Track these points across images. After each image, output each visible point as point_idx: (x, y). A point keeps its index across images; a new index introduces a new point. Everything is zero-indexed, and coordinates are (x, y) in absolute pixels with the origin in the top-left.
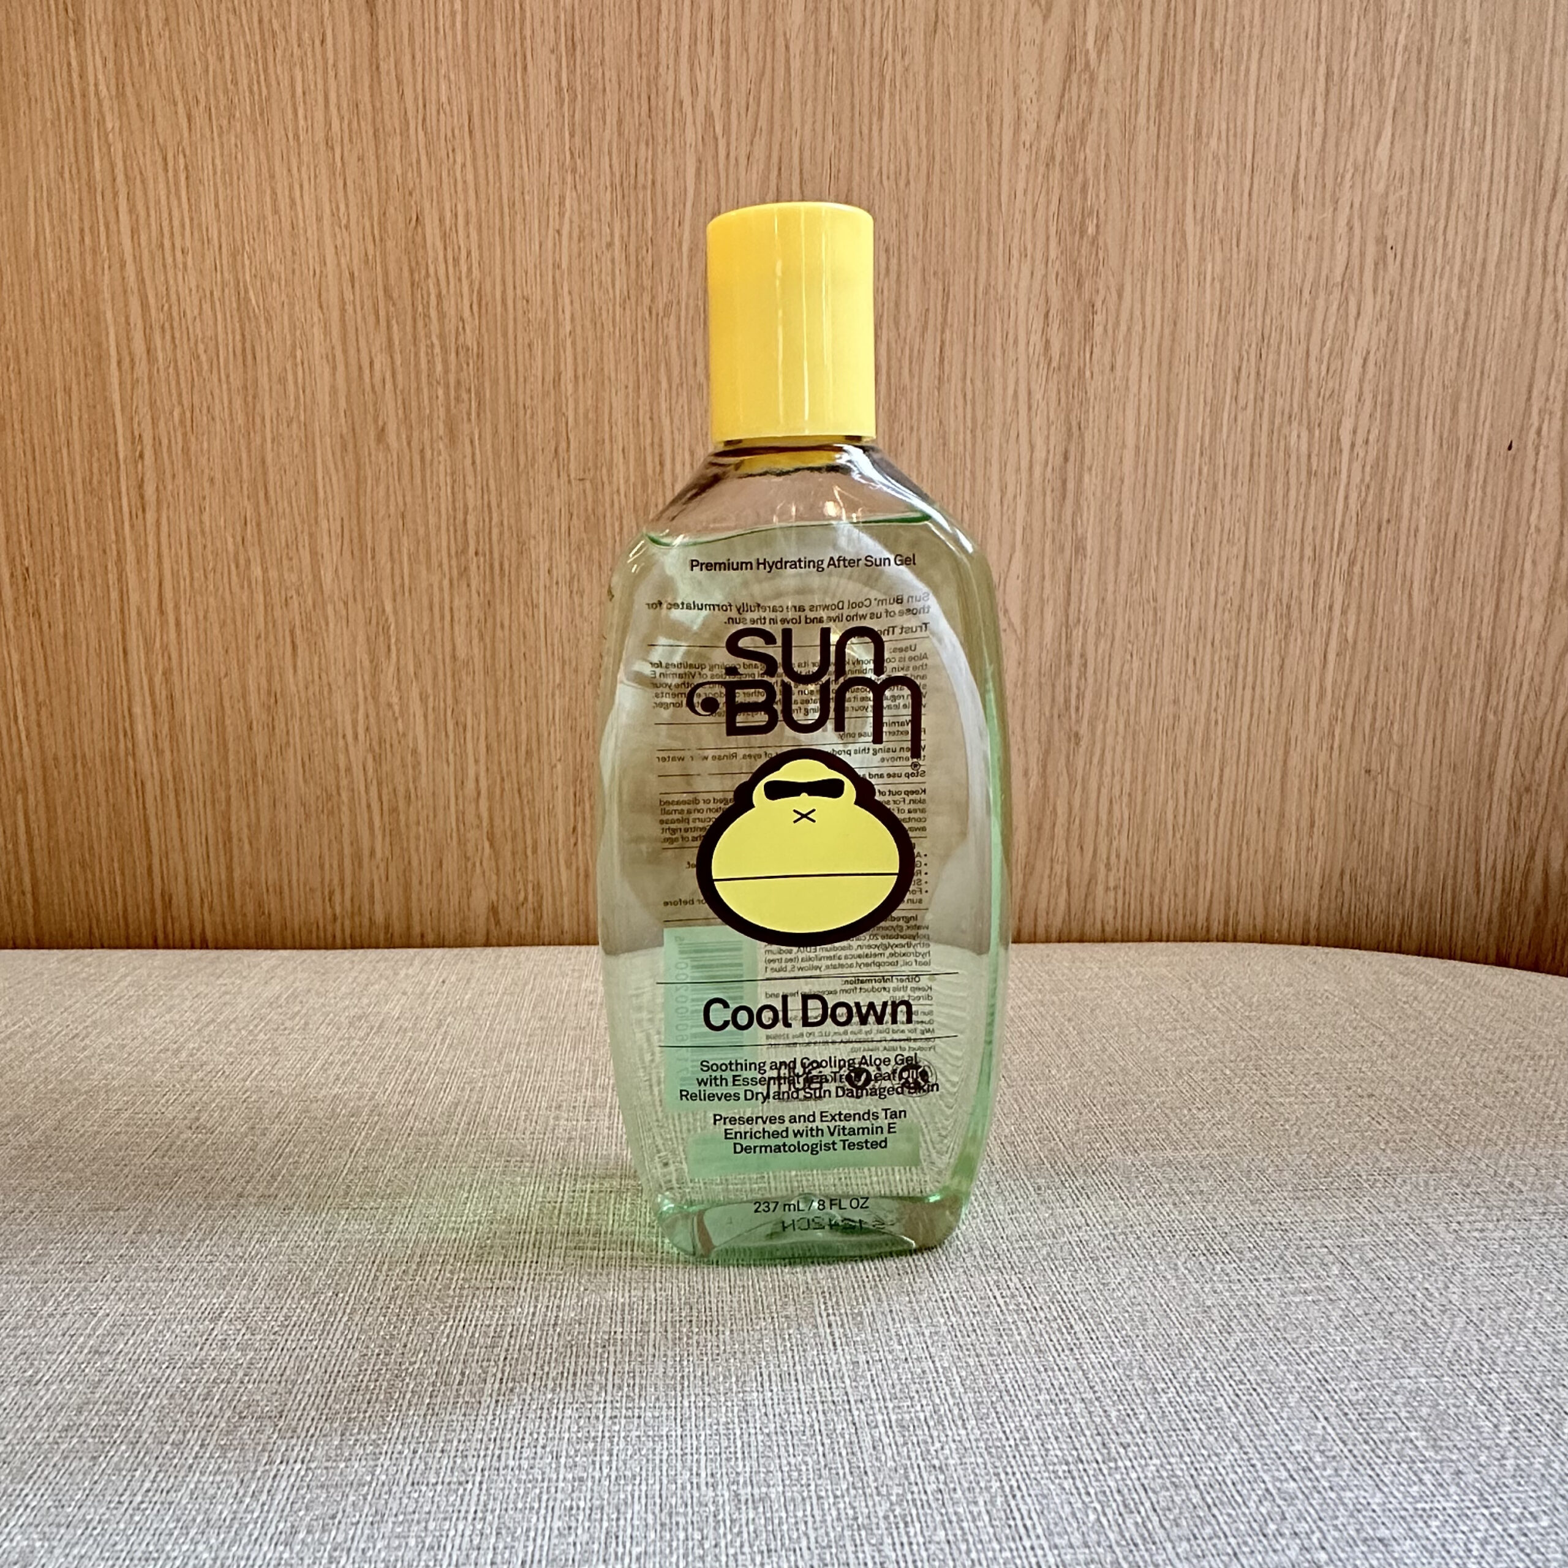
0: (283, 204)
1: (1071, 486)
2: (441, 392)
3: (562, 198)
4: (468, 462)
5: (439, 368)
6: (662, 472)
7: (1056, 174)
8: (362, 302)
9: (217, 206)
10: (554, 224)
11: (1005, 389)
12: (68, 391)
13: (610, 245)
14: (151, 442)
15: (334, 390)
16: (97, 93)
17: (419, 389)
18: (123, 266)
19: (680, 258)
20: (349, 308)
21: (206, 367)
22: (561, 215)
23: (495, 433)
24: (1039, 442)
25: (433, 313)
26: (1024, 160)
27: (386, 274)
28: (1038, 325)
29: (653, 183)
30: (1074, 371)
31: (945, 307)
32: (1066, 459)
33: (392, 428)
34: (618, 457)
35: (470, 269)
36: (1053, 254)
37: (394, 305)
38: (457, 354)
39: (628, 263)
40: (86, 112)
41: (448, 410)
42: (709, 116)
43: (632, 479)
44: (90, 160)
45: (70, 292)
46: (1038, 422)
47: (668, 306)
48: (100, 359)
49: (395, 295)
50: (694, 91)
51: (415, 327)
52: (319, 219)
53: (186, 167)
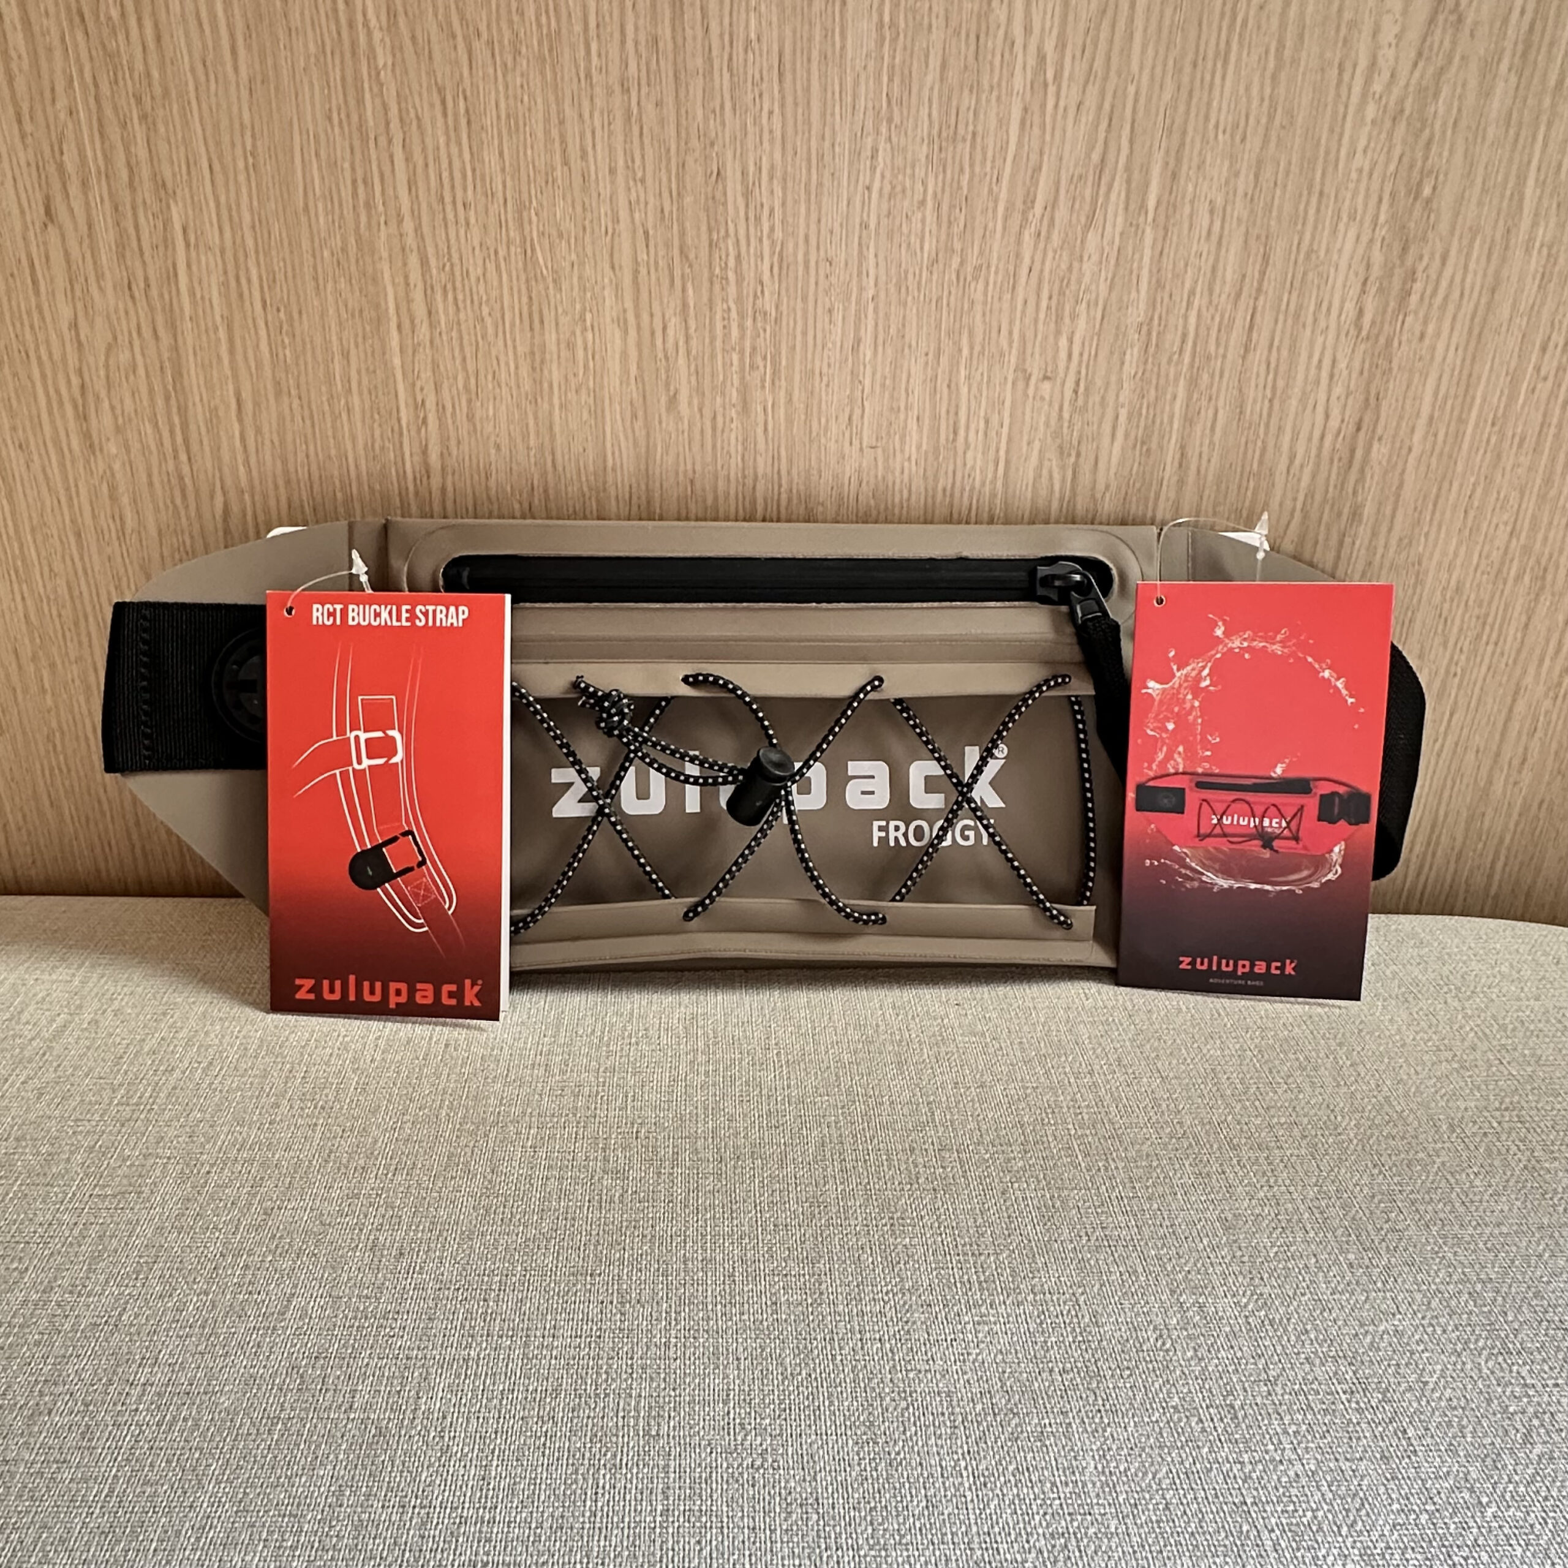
0: (574, 152)
1: (1359, 453)
2: (735, 357)
3: (875, 151)
4: (760, 430)
5: (735, 332)
6: (954, 440)
7: (1401, 129)
8: (656, 263)
9: (501, 154)
10: (866, 178)
11: (1310, 357)
12: (346, 355)
13: (923, 203)
14: (434, 408)
15: (624, 355)
16: (366, 23)
17: (713, 356)
18: (400, 221)
19: (995, 217)
20: (643, 271)
21: (490, 330)
22: (873, 169)
23: (790, 400)
24: (1335, 412)
25: (731, 275)
26: (1371, 111)
27: (682, 234)
28: (1354, 292)
29: (974, 134)
30: (1382, 340)
31: (1263, 273)
32: (1358, 429)
33: (683, 397)
34: (912, 425)
35: (772, 229)
36: (1382, 218)
37: (691, 266)
38: (754, 319)
39: (939, 225)
40: (354, 44)
41: (742, 378)
42: (1042, 58)
43: (924, 447)
44: (360, 101)
45: (344, 249)
46: (1338, 390)
47: (978, 268)
48: (379, 321)
49: (692, 256)
50: (1028, 30)
51: (711, 290)
52: (612, 171)
53: (467, 111)
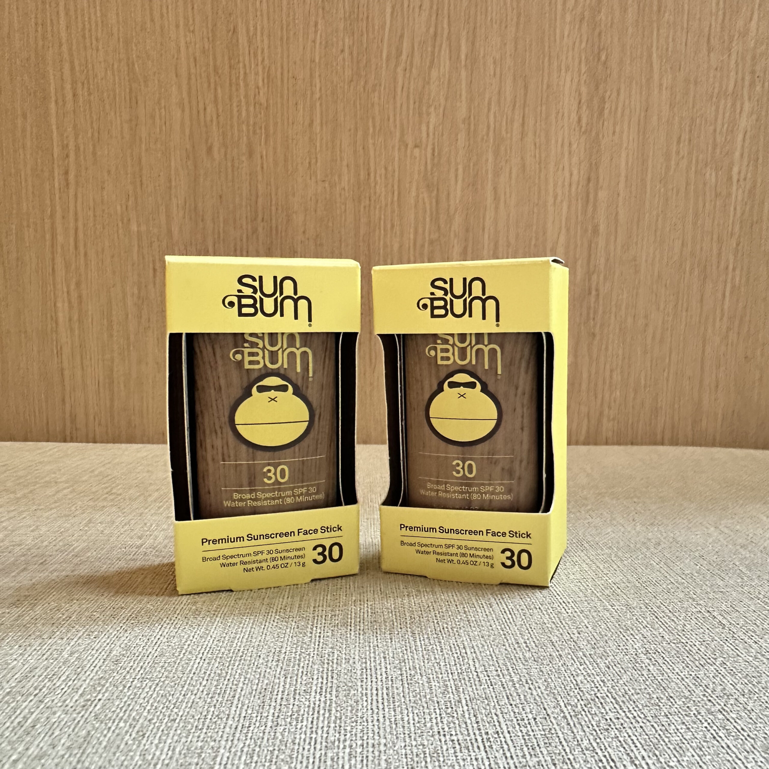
0: (157, 15)
3: (316, 23)
4: (259, 168)
10: (311, 36)
11: (557, 142)
19: (381, 59)
21: (108, 107)
22: (316, 32)
26: (568, 18)
28: (575, 107)
29: (368, 17)
30: (594, 134)
31: (526, 95)
32: (589, 181)
33: (216, 148)
34: (345, 170)
35: (263, 60)
36: (583, 70)
38: (255, 107)
41: (248, 138)
45: (28, 59)
46: (575, 160)
48: (45, 98)
51: (231, 90)
